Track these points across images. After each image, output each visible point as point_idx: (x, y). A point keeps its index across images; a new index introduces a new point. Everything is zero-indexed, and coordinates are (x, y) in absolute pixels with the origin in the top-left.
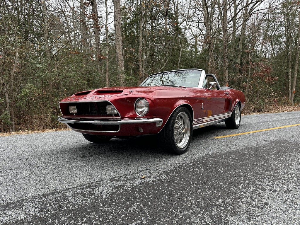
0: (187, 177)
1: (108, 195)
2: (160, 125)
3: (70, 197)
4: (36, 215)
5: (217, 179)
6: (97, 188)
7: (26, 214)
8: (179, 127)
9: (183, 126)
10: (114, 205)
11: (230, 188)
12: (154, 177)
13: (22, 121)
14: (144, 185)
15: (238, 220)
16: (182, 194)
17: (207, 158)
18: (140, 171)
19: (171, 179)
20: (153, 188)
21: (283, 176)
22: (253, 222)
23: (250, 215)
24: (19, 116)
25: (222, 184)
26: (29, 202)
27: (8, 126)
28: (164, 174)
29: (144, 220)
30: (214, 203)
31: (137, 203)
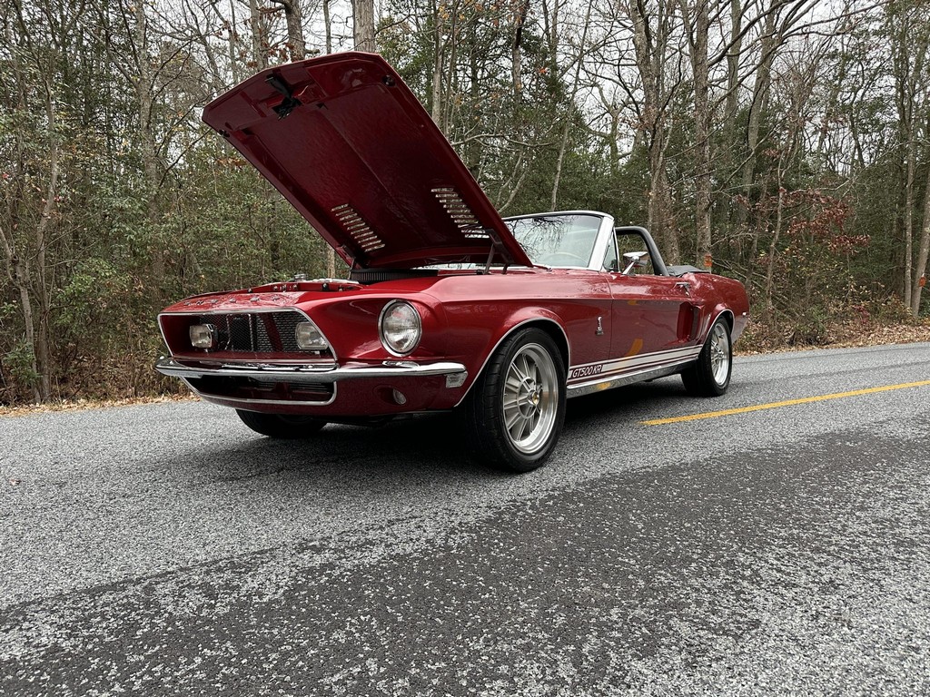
0: (530, 541)
1: (281, 591)
2: (458, 384)
3: (166, 595)
4: (56, 648)
5: (621, 548)
6: (250, 571)
7: (28, 644)
8: (522, 390)
9: (533, 387)
10: (292, 621)
11: (653, 574)
12: (427, 541)
13: (72, 370)
14: (395, 563)
15: (655, 671)
16: (502, 592)
17: (604, 485)
18: (391, 523)
19: (481, 546)
20: (420, 574)
21: (826, 539)
22: (699, 677)
23: (695, 657)
24: (64, 358)
25: (632, 562)
26: (44, 609)
27: (29, 387)
28: (462, 532)
29: (372, 664)
30: (593, 620)
31: (362, 618)
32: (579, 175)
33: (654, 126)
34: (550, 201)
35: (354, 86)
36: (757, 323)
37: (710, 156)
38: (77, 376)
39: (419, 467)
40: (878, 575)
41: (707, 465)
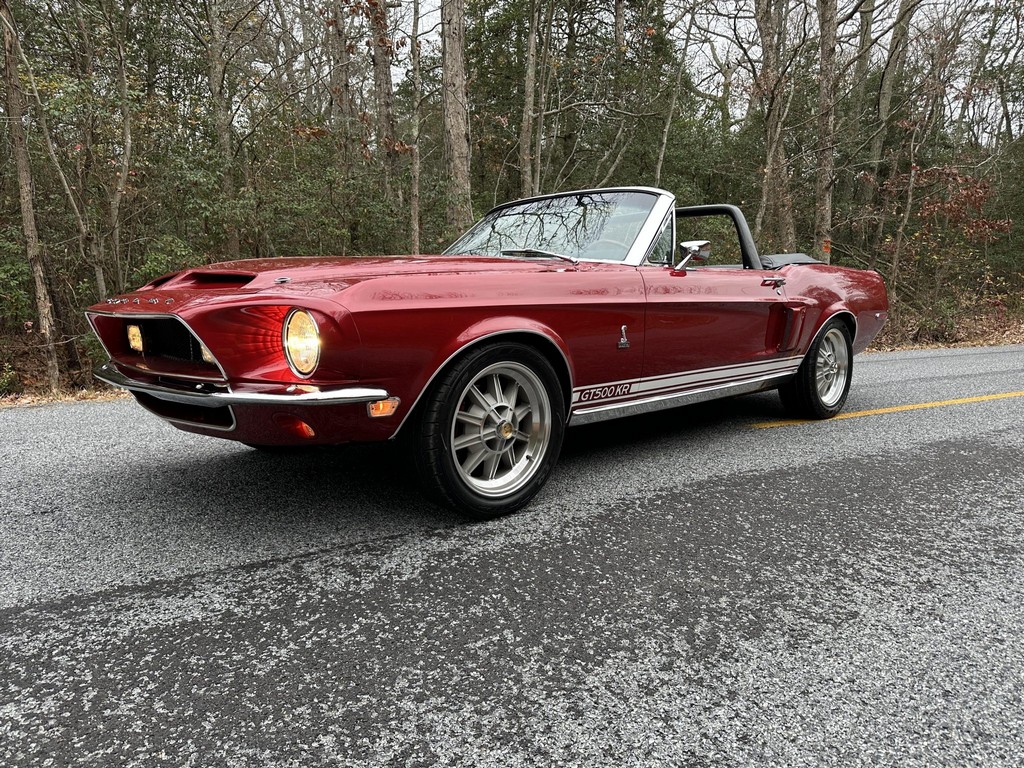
0: (641, 537)
12: (544, 533)
20: (540, 561)
21: (928, 544)
25: (739, 558)
28: (575, 526)
29: (508, 634)
30: (704, 607)
32: (686, 147)
33: (772, 92)
34: (654, 177)
41: (815, 470)
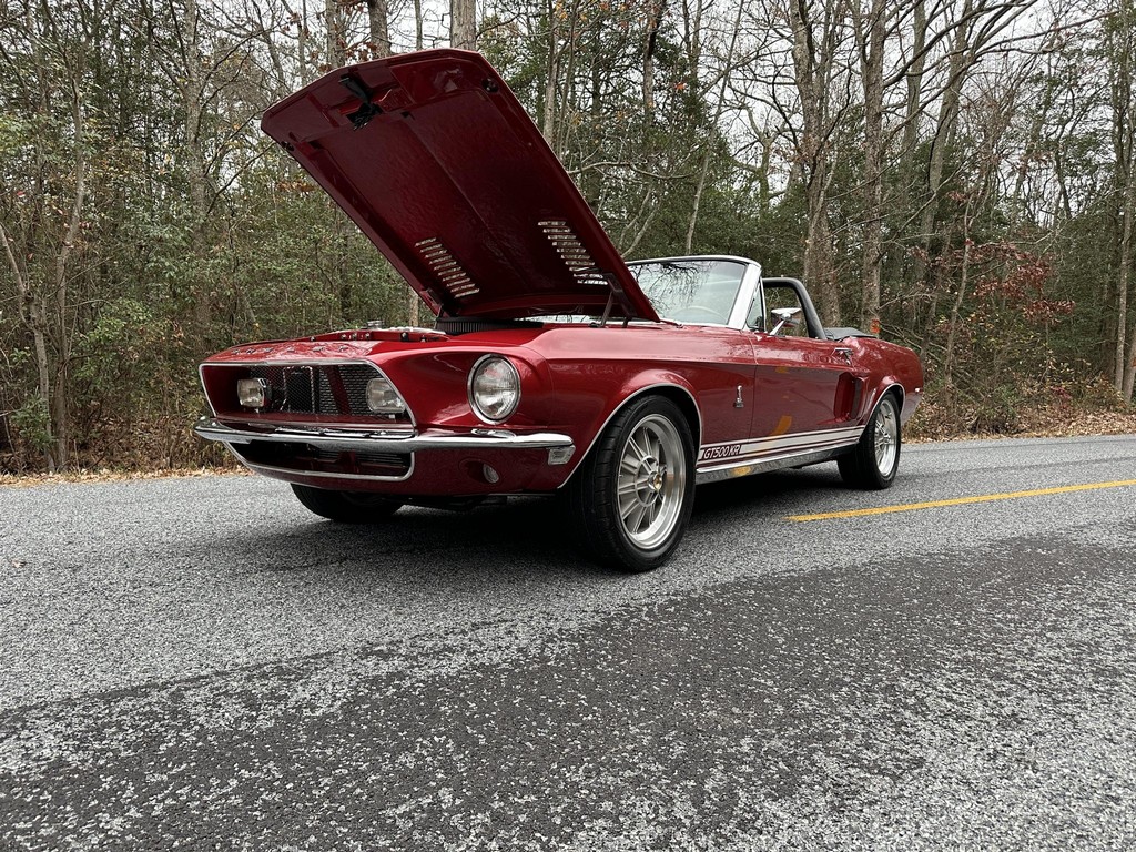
0: (644, 654)
1: (338, 703)
2: (564, 460)
3: (197, 704)
4: (61, 763)
5: (756, 666)
6: (301, 678)
7: (26, 756)
8: (642, 472)
9: (655, 468)
10: (350, 739)
11: (794, 699)
12: (519, 650)
13: (94, 434)
14: (478, 675)
15: (793, 815)
16: (609, 714)
17: (738, 591)
18: (475, 626)
19: (584, 658)
20: (508, 688)
22: (847, 823)
23: (843, 799)
24: (85, 418)
25: (770, 683)
26: (48, 716)
27: (42, 453)
28: (562, 640)
29: (446, 795)
30: (719, 751)
31: (436, 739)
32: (720, 216)
33: (814, 159)
34: (684, 248)
35: (447, 91)
36: (932, 404)
37: (882, 198)
38: (101, 442)
39: (512, 562)
40: (1071, 709)
41: (865, 571)
